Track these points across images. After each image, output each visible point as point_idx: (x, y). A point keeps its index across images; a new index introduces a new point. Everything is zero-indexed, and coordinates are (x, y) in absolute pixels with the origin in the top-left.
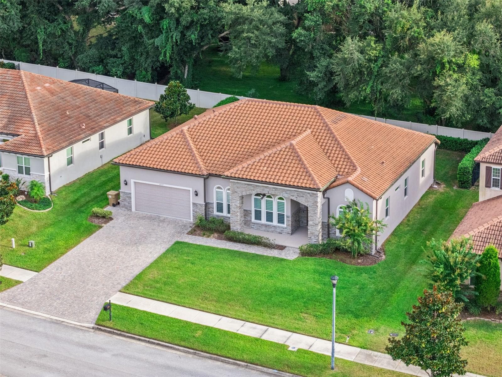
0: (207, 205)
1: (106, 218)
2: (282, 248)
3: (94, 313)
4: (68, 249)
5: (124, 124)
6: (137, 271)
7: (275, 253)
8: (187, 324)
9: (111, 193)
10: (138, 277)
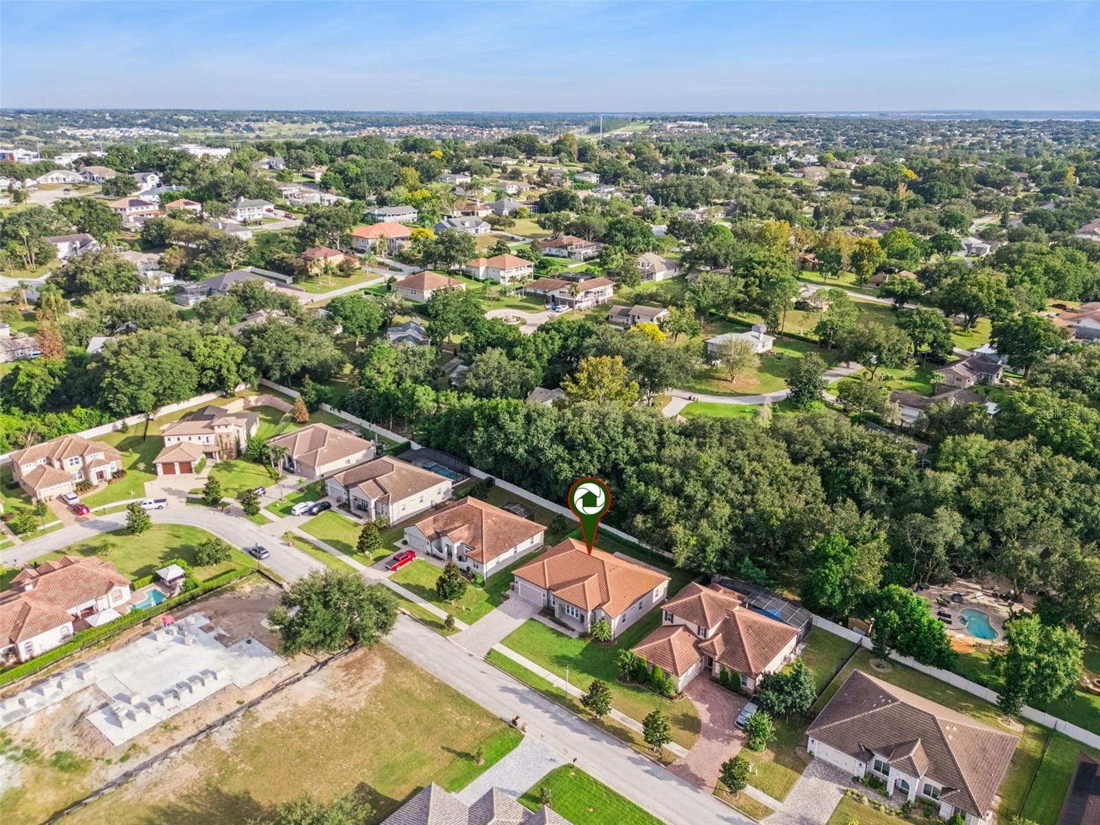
0: (549, 601)
1: (507, 598)
2: (573, 630)
3: (485, 654)
4: (485, 613)
5: (529, 540)
6: (509, 632)
7: (568, 633)
8: (519, 666)
9: (512, 584)
10: (508, 636)
